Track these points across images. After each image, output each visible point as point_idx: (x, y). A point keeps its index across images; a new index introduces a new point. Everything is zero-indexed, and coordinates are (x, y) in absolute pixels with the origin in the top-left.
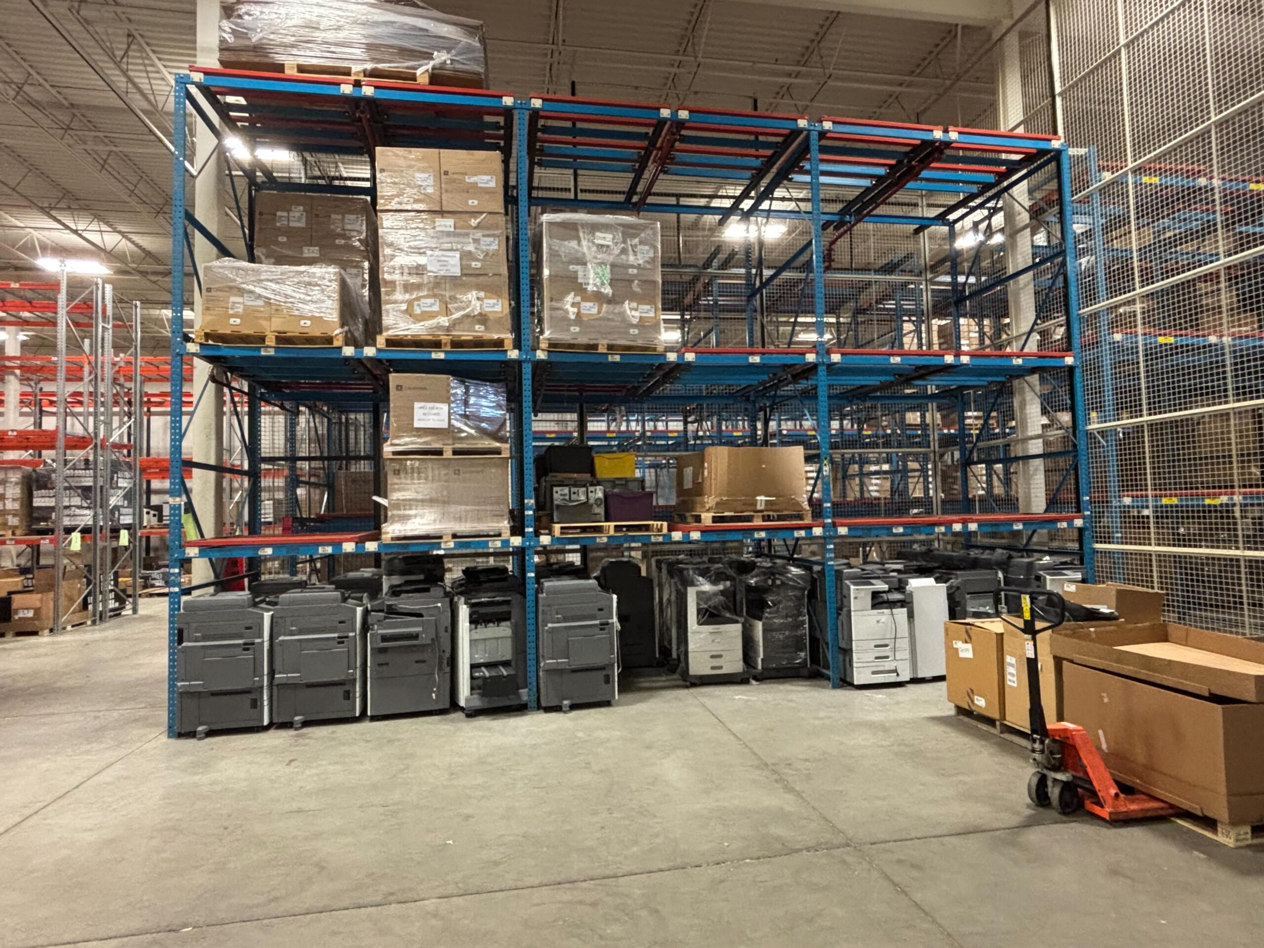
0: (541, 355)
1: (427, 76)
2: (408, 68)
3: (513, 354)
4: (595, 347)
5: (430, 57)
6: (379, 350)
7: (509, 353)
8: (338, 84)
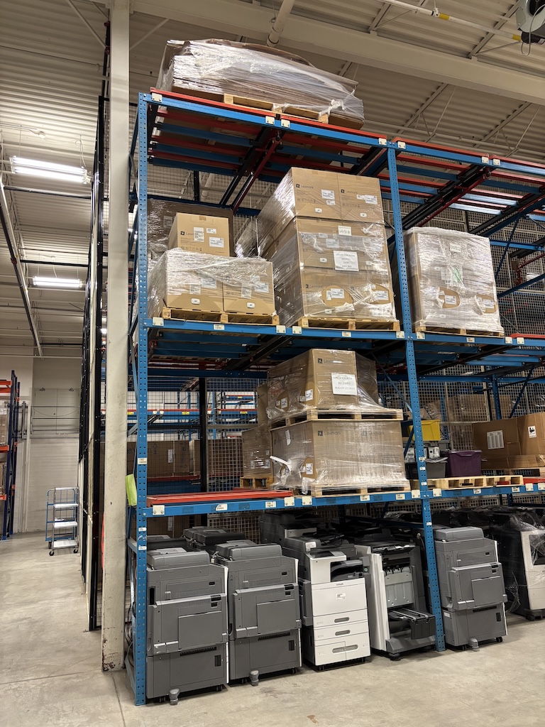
0: (420, 336)
1: (327, 117)
2: (313, 110)
3: (401, 335)
4: (457, 330)
5: (328, 103)
6: (303, 329)
7: (397, 334)
8: (264, 116)
